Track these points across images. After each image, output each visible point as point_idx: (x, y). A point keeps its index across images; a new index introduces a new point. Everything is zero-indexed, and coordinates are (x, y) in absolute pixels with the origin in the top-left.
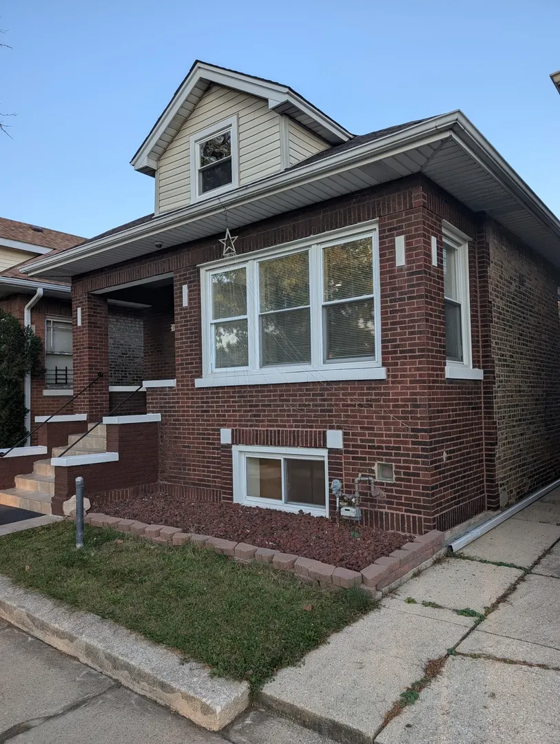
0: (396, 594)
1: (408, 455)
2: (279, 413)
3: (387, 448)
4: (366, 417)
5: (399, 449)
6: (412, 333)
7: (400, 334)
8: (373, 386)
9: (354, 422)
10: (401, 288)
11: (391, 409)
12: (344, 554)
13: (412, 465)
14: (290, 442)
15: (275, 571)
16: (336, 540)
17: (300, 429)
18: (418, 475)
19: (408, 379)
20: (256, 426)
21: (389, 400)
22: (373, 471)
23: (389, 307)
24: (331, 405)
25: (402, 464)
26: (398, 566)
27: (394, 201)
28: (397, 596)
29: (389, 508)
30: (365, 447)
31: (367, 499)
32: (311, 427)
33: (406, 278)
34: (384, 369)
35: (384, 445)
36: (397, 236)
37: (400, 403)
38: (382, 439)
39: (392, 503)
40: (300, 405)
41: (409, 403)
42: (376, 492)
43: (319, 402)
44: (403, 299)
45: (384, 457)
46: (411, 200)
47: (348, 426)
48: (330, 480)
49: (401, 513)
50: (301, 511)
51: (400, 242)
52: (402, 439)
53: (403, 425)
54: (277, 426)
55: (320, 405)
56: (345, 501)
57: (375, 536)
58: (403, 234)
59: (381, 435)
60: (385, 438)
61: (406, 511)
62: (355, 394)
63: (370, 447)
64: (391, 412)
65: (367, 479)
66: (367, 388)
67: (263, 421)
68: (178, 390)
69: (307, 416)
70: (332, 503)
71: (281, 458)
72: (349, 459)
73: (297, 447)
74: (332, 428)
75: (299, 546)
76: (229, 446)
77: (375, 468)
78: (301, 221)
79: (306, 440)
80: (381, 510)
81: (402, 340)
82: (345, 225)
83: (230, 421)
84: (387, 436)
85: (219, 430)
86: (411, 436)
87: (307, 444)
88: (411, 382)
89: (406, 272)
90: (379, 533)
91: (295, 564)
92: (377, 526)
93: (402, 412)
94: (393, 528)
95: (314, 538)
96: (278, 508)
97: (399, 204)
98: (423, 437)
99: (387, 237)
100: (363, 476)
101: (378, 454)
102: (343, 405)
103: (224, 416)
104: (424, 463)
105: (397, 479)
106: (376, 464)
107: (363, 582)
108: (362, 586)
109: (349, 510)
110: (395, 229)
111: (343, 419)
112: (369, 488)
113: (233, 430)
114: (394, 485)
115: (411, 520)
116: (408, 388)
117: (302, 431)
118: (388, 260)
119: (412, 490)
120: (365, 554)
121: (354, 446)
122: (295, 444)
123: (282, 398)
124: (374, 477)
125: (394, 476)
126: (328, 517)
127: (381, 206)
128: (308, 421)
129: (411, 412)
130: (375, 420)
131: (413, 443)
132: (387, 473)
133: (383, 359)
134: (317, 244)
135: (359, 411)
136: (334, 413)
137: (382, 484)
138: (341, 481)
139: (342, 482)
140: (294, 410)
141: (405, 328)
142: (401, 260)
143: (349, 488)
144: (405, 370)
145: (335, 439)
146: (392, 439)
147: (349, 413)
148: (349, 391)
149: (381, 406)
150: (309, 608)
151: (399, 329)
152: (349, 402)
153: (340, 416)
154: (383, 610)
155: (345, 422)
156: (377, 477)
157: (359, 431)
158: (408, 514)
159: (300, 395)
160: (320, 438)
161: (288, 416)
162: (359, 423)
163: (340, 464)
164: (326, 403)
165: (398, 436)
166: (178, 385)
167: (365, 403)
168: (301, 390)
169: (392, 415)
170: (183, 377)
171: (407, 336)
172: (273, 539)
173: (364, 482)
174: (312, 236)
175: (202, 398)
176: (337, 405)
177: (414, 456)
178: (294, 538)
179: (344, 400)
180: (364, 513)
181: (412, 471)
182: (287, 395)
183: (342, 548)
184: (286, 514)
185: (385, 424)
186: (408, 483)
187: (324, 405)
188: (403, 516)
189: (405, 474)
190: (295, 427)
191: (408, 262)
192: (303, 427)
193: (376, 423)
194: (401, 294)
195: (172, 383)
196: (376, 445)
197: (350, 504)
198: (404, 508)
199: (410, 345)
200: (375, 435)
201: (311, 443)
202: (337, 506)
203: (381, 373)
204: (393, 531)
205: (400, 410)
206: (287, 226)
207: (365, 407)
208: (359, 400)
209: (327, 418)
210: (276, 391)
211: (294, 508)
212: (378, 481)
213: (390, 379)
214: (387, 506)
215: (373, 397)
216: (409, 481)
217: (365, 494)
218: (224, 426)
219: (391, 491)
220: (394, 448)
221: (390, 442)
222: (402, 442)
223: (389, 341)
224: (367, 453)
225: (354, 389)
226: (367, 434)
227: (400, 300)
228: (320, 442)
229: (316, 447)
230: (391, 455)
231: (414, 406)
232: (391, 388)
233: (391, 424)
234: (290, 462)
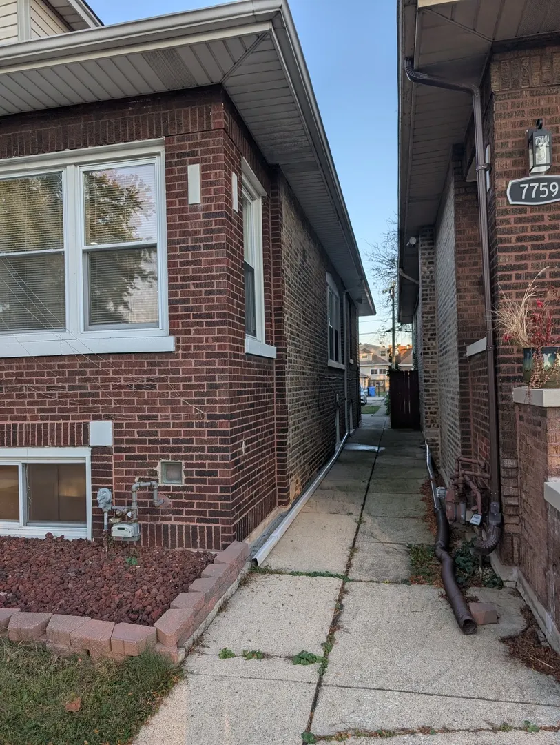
0: (203, 646)
1: (202, 449)
2: (15, 400)
3: (175, 442)
4: (146, 402)
5: (191, 441)
6: (210, 293)
7: (193, 293)
8: (157, 360)
9: (130, 410)
10: (195, 233)
11: (182, 390)
12: (121, 596)
13: (207, 462)
14: (33, 441)
15: (12, 645)
16: (107, 574)
17: (49, 422)
18: (215, 473)
19: (205, 352)
21: (179, 379)
22: (155, 473)
23: (179, 257)
24: (97, 387)
25: (194, 462)
26: (203, 603)
27: (186, 117)
28: (206, 650)
29: (176, 519)
30: (144, 442)
31: (149, 510)
32: (67, 418)
33: (201, 220)
34: (172, 338)
35: (170, 438)
36: (190, 164)
37: (193, 383)
38: (168, 429)
39: (180, 512)
40: (49, 388)
41: (205, 383)
42: (160, 500)
43: (77, 384)
44: (198, 248)
45: (170, 454)
46: (208, 118)
47: (119, 415)
48: (95, 489)
49: (192, 524)
50: (49, 535)
51: (194, 172)
52: (195, 429)
53: (196, 411)
54: (12, 418)
55: (80, 388)
56: (117, 516)
57: (158, 559)
58: (197, 163)
59: (167, 425)
60: (172, 429)
61: (199, 521)
62: (130, 372)
63: (151, 442)
64: (181, 394)
65: (149, 484)
66: (148, 363)
69: (60, 403)
70: (98, 520)
71: (19, 463)
72: (122, 459)
73: (44, 446)
74: (97, 418)
75: (50, 593)
77: (158, 469)
78: (51, 129)
79: (59, 437)
80: (165, 523)
81: (196, 301)
82: (118, 141)
84: (175, 425)
86: (207, 425)
87: (59, 441)
88: (208, 355)
89: (201, 213)
90: (164, 553)
91: (47, 629)
92: (159, 544)
93: (196, 394)
94: (181, 545)
95: (73, 574)
96: (12, 533)
97: (194, 122)
98: (224, 426)
99: (176, 164)
100: (140, 480)
101: (163, 449)
102: (115, 387)
104: (222, 458)
105: (187, 481)
106: (159, 464)
107: (158, 641)
108: (160, 649)
109: (123, 529)
110: (187, 155)
111: (113, 406)
112: (151, 496)
114: (184, 488)
115: (206, 531)
116: (203, 364)
117: (52, 425)
118: (178, 195)
119: (207, 494)
120: (154, 591)
121: (129, 441)
122: (42, 442)
123: (20, 378)
124: (157, 481)
125: (184, 477)
126: (89, 538)
127: (168, 122)
128: (61, 410)
129: (207, 394)
130: (159, 406)
131: (210, 433)
132: (174, 474)
133: (171, 325)
134: (76, 164)
135: (136, 394)
136: (101, 398)
137: (167, 489)
138: (110, 488)
139: (112, 491)
140: (39, 395)
141: (201, 285)
142: (195, 196)
143: (122, 498)
144: (200, 340)
145: (102, 433)
146: (182, 430)
147: (123, 397)
148: (123, 368)
149: (168, 387)
150: (75, 706)
151: (192, 286)
152: (123, 383)
153: (109, 402)
154: (192, 680)
155: (116, 409)
156: (160, 481)
157: (137, 421)
158: (202, 524)
159: (49, 374)
160: (79, 433)
161: (30, 403)
162: (137, 410)
163: (110, 466)
164: (88, 384)
165: (190, 425)
167: (145, 383)
168: (51, 367)
169: (182, 399)
171: (203, 296)
172: (8, 587)
173: (144, 488)
174: (67, 151)
176: (104, 387)
177: (210, 450)
178: (41, 579)
179: (115, 380)
180: (144, 529)
181: (207, 469)
182: (28, 374)
183: (117, 585)
184: (26, 541)
185: (173, 410)
186: (202, 485)
187: (85, 388)
188: (194, 528)
189: (198, 473)
190: (42, 419)
191: (204, 200)
192: (53, 418)
193: (159, 410)
194: (196, 240)
196: (160, 438)
197: (123, 518)
198: (196, 517)
199: (207, 308)
200: (159, 426)
201: (65, 440)
202: (106, 523)
203: (168, 343)
204: (181, 549)
205: (194, 391)
206: (29, 132)
207: (146, 389)
208: (138, 379)
209: (90, 405)
210: (11, 368)
211: (38, 531)
212: (162, 485)
213: (180, 352)
214: (173, 516)
215: (157, 375)
216: (204, 481)
217: (145, 504)
219: (179, 497)
220: (183, 441)
221: (178, 433)
222: (195, 433)
223: (179, 301)
224: (147, 449)
225: (130, 364)
226: (147, 425)
227: (194, 248)
228: (79, 437)
229: (73, 445)
230: (179, 450)
231: (211, 386)
232: (181, 363)
233: (180, 410)
234: (31, 469)
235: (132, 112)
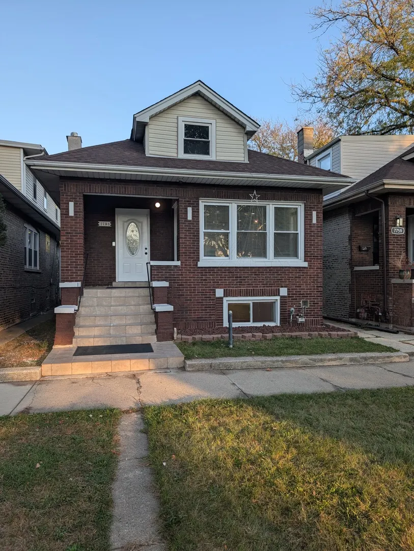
1: (314, 296)
2: (254, 281)
3: (306, 294)
4: (298, 282)
5: (311, 294)
7: (313, 250)
8: (301, 269)
9: (293, 284)
10: (314, 232)
13: (316, 300)
18: (318, 303)
20: (239, 287)
21: (308, 275)
22: (300, 304)
24: (282, 277)
25: (312, 300)
27: (313, 197)
29: (306, 318)
30: (297, 294)
32: (271, 287)
33: (316, 228)
34: (306, 263)
36: (313, 211)
37: (312, 276)
39: (308, 315)
40: (266, 277)
41: (316, 277)
43: (275, 276)
45: (305, 298)
46: (319, 198)
47: (289, 286)
48: (281, 309)
49: (311, 319)
50: (264, 325)
51: (314, 213)
53: (313, 285)
54: (252, 287)
58: (316, 211)
59: (304, 289)
61: (313, 318)
62: (293, 273)
63: (299, 294)
64: (308, 280)
66: (298, 270)
67: (244, 285)
68: (183, 267)
69: (269, 282)
70: (285, 319)
71: (251, 302)
72: (290, 300)
74: (282, 287)
76: (221, 298)
77: (301, 302)
81: (314, 252)
83: (222, 285)
84: (306, 289)
85: (215, 290)
86: (316, 289)
87: (269, 294)
88: (317, 268)
89: (316, 226)
93: (313, 280)
97: (315, 199)
98: (321, 289)
99: (309, 210)
100: (296, 306)
101: (303, 297)
102: (288, 277)
103: (218, 282)
104: (320, 299)
110: (313, 208)
112: (299, 311)
113: (224, 290)
114: (309, 308)
116: (315, 271)
117: (267, 289)
118: (309, 219)
119: (316, 309)
121: (292, 294)
123: (256, 274)
125: (309, 305)
126: (279, 325)
127: (308, 197)
128: (269, 284)
129: (316, 280)
131: (317, 292)
133: (305, 259)
134: (272, 204)
135: (295, 280)
136: (283, 281)
138: (287, 309)
140: (262, 279)
141: (315, 247)
142: (314, 220)
143: (289, 312)
144: (314, 264)
145: (284, 292)
146: (309, 290)
147: (291, 280)
148: (291, 271)
149: (305, 278)
151: (312, 247)
152: (291, 276)
153: (286, 282)
155: (288, 284)
156: (301, 306)
157: (295, 288)
159: (266, 273)
160: (276, 292)
161: (260, 282)
162: (295, 284)
163: (286, 302)
164: (279, 276)
165: (311, 289)
166: (181, 265)
167: (298, 276)
171: (316, 251)
175: (202, 273)
176: (285, 277)
177: (317, 296)
179: (288, 275)
181: (316, 302)
182: (258, 272)
185: (306, 284)
189: (313, 304)
190: (263, 287)
191: (317, 222)
192: (267, 287)
193: (302, 284)
194: (314, 234)
196: (302, 293)
198: (312, 316)
199: (317, 254)
200: (302, 289)
201: (272, 294)
202: (292, 319)
203: (305, 265)
207: (298, 278)
208: (295, 275)
209: (280, 283)
210: (252, 270)
211: (259, 324)
213: (309, 267)
215: (301, 274)
216: (315, 306)
218: (218, 288)
219: (308, 311)
220: (309, 294)
221: (308, 292)
222: (312, 291)
223: (308, 252)
224: (298, 297)
225: (293, 270)
226: (298, 289)
227: (314, 236)
228: (277, 293)
229: (274, 296)
230: (308, 297)
231: (318, 278)
232: (309, 270)
233: (308, 284)
235: (296, 192)
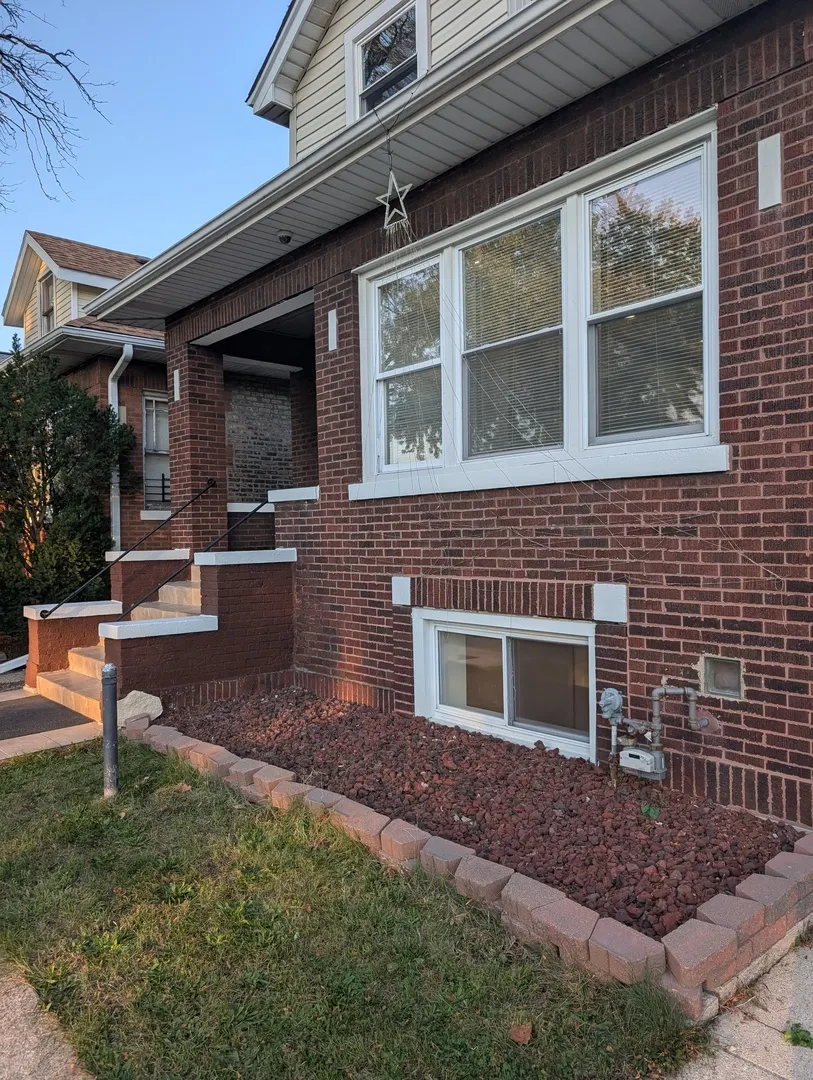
0: (756, 1003)
2: (496, 548)
3: (729, 625)
4: (680, 557)
5: (757, 627)
6: (796, 362)
7: (766, 367)
8: (699, 487)
9: (655, 568)
10: (771, 259)
11: (741, 538)
12: (622, 868)
13: (787, 666)
14: (518, 606)
15: (460, 900)
16: (608, 823)
17: (539, 581)
18: (802, 688)
19: (784, 470)
20: (453, 572)
21: (736, 519)
22: (694, 674)
23: (739, 306)
24: (603, 531)
25: (763, 662)
26: (761, 923)
27: (757, 56)
28: (758, 1012)
29: (729, 756)
30: (675, 621)
31: (678, 731)
32: (562, 576)
33: (783, 233)
34: (725, 449)
35: (720, 618)
36: (762, 138)
37: (762, 524)
38: (716, 603)
39: (738, 746)
40: (539, 532)
41: (785, 525)
42: (700, 720)
43: (577, 526)
44: (776, 285)
45: (720, 645)
46: (799, 43)
47: (637, 577)
48: (600, 686)
49: (757, 770)
50: (539, 744)
51: (770, 151)
52: (764, 605)
53: (767, 574)
54: (493, 574)
55: (580, 532)
56: (629, 736)
57: (696, 818)
58: (776, 132)
59: (715, 596)
60: (723, 604)
61: (771, 766)
62: (655, 507)
63: (688, 622)
64: (740, 545)
65: (681, 691)
66: (684, 492)
67: (466, 563)
68: (323, 506)
69: (553, 553)
70: (603, 733)
71: (502, 636)
72: (642, 645)
73: (532, 615)
74: (604, 578)
75: (522, 833)
76: (407, 610)
77: (700, 667)
78: (546, 147)
79: (551, 604)
80: (712, 759)
81: (769, 380)
82: (640, 135)
83: (408, 562)
84: (729, 597)
85: (389, 579)
86: (787, 601)
87: (551, 610)
88: (791, 476)
89: (782, 221)
90: (707, 810)
91: (503, 893)
92: (699, 792)
93: (767, 545)
94: (738, 801)
95: (559, 813)
96: (494, 733)
97: (770, 61)
99: (737, 145)
100: (670, 682)
101: (707, 636)
102: (631, 531)
103: (398, 553)
105: (750, 694)
106: (702, 659)
107: (668, 969)
108: (666, 982)
109: (638, 757)
110: (758, 122)
111: (628, 560)
112: (686, 711)
113: (412, 580)
114: (744, 706)
115: (784, 788)
116: (781, 490)
117: (542, 586)
118: (740, 198)
119: (787, 722)
120: (676, 875)
121: (652, 618)
122: (527, 610)
123: (504, 518)
124: (696, 687)
125: (744, 687)
126: (593, 760)
127: (724, 77)
128: (555, 564)
129: (787, 545)
130: (701, 562)
131: (793, 616)
132: (726, 677)
133: (724, 426)
134: (579, 193)
135: (664, 543)
136: (610, 548)
137: (716, 703)
138: (622, 690)
139: (625, 693)
140: (527, 543)
141: (779, 351)
142: (771, 191)
143: (639, 707)
144: (776, 449)
145: (611, 601)
146: (741, 605)
147: (643, 548)
148: (644, 500)
149: (717, 532)
150: (523, 1034)
151: (762, 355)
152: (643, 524)
153: (622, 554)
154: (724, 1063)
155: (632, 567)
156: (702, 687)
157: (665, 586)
158: (777, 774)
159: (539, 512)
160: (578, 599)
161: (516, 554)
162: (665, 568)
163: (622, 655)
164: (592, 526)
165: (756, 599)
166: (322, 497)
167: (679, 525)
168: (542, 501)
169: (741, 553)
170: (329, 482)
171: (783, 370)
172: (472, 811)
173: (676, 696)
174: (567, 174)
175: (361, 520)
176: (617, 531)
177: (793, 645)
178: (516, 809)
179: (632, 520)
180: (672, 762)
181: (786, 679)
182: (513, 512)
183: (618, 848)
184: (510, 747)
185: (725, 571)
186: (777, 706)
187: (588, 532)
188: (763, 777)
189: (769, 684)
190: (529, 576)
191: (789, 195)
192: (545, 575)
193: (702, 570)
194: (772, 272)
195: (312, 493)
196: (703, 617)
197: (639, 739)
198: (766, 759)
199: (791, 390)
200: (702, 596)
201: (560, 609)
202: (614, 743)
203: (714, 456)
204: (737, 808)
205: (762, 539)
206: (516, 162)
207: (679, 534)
208: (666, 519)
209: (595, 559)
210: (491, 504)
211: (525, 736)
212: (707, 696)
213: (739, 471)
214: (724, 751)
215: (699, 512)
216: (781, 700)
217: (677, 722)
218: (397, 571)
219: (736, 719)
220: (743, 626)
221: (735, 611)
222: (765, 613)
223: (738, 384)
224: (680, 634)
225: (654, 495)
226: (682, 593)
227: (767, 286)
228: (579, 607)
229: (569, 617)
230: (736, 639)
231: (798, 531)
232: (740, 491)
233: (738, 571)
234: (519, 645)
235: (664, 82)
